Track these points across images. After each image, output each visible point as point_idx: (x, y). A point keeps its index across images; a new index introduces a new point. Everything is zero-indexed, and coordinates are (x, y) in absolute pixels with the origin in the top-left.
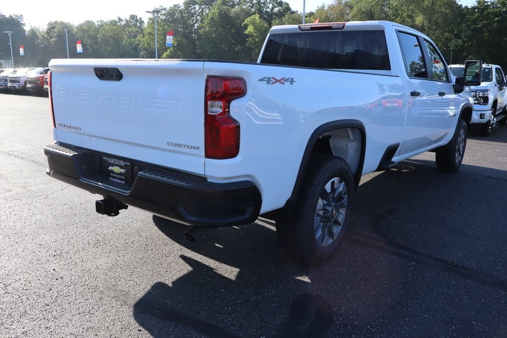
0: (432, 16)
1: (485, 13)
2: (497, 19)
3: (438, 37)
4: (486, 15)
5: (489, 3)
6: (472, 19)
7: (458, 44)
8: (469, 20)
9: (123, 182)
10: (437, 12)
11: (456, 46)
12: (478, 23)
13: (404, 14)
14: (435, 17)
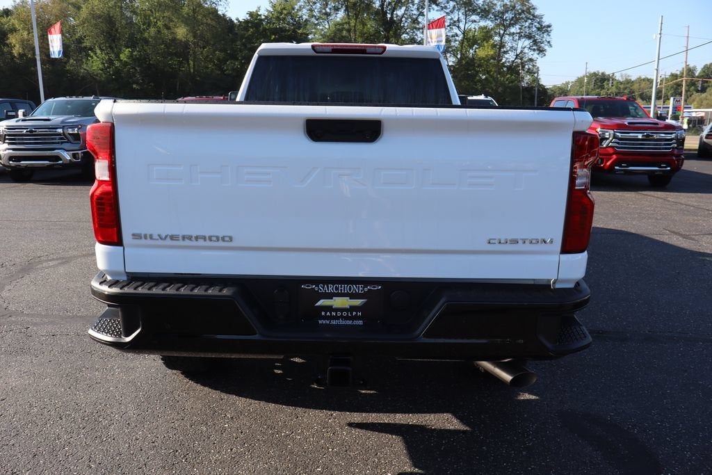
0: (196, 28)
1: (261, 28)
2: (273, 37)
3: (207, 56)
4: (263, 32)
5: (263, 17)
6: (246, 35)
7: (235, 67)
8: (242, 37)
9: (360, 322)
10: (202, 24)
11: (233, 69)
12: (254, 41)
13: (159, 23)
14: (199, 30)
